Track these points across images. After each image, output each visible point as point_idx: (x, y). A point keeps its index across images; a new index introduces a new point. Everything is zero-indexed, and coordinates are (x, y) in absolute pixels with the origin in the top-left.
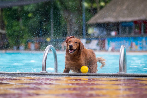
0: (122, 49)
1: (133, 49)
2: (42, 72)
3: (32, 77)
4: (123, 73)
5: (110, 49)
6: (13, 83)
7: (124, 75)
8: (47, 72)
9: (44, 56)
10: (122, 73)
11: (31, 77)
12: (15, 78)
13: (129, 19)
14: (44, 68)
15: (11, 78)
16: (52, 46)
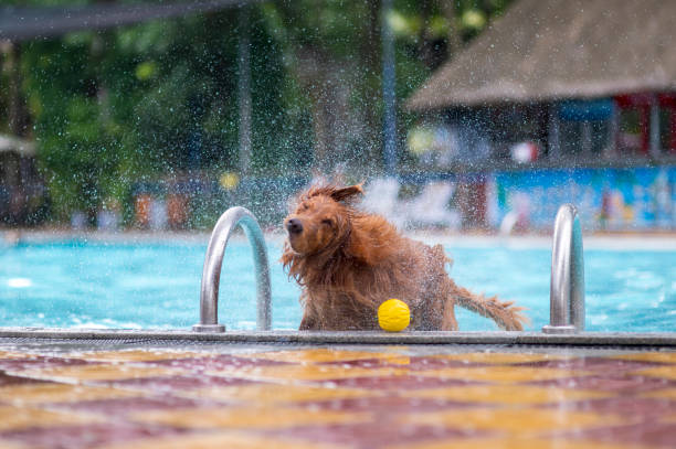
0: (563, 221)
1: (613, 221)
2: (200, 329)
3: (157, 351)
4: (567, 330)
5: (509, 221)
6: (69, 377)
8: (223, 329)
9: (210, 254)
10: (562, 331)
11: (152, 350)
12: (77, 355)
13: (596, 88)
14: (209, 312)
15: (61, 356)
16: (247, 211)
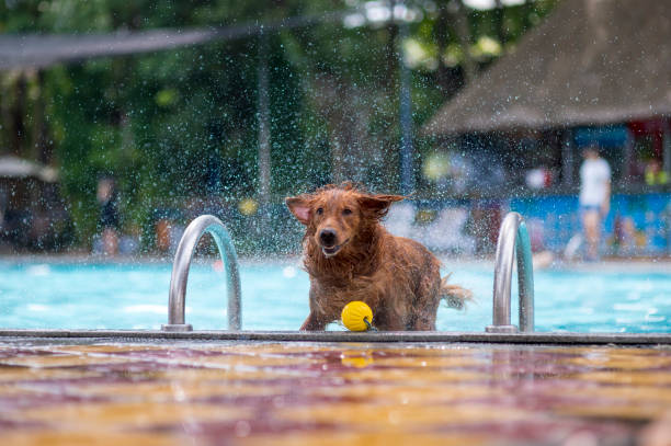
3: (119, 345)
4: (508, 329)
7: (511, 339)
8: (190, 328)
9: (179, 260)
10: (503, 330)
12: (46, 348)
14: (177, 312)
